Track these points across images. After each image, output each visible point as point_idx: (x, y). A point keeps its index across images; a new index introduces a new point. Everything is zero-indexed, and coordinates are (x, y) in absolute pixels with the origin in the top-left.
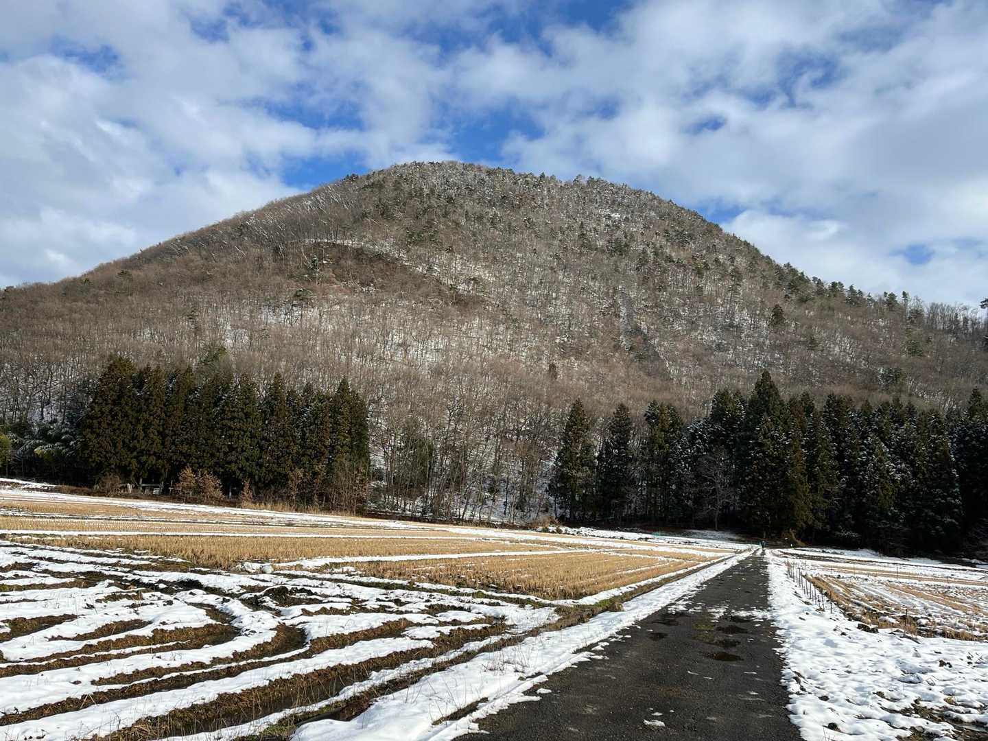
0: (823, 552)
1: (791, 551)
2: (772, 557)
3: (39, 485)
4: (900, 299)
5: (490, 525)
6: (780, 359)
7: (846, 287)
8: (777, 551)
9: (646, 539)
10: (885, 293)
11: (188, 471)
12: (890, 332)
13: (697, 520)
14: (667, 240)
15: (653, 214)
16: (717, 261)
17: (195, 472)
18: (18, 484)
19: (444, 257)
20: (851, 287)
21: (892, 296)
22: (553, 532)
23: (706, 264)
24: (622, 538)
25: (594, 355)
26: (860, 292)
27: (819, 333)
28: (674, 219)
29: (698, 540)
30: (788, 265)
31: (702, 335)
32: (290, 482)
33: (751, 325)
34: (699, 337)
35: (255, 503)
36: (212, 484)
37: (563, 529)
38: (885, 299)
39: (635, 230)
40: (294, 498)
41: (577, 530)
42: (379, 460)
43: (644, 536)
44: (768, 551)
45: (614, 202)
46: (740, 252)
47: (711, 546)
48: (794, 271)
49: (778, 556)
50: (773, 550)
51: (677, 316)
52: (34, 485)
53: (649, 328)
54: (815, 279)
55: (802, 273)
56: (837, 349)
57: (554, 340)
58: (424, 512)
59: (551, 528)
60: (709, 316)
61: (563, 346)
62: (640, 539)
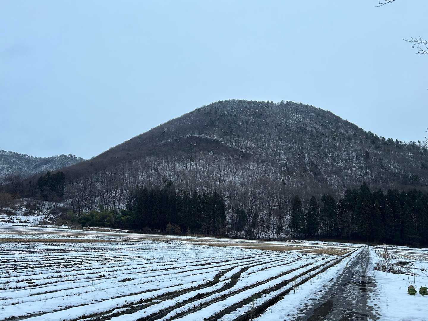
0: (390, 246)
1: (378, 246)
2: (371, 249)
3: (124, 231)
4: (417, 143)
5: (269, 240)
6: (369, 172)
7: (394, 140)
8: (373, 247)
9: (326, 244)
10: (411, 142)
11: (170, 224)
12: (413, 158)
13: (343, 236)
14: (320, 125)
15: (313, 114)
16: (341, 133)
17: (172, 224)
18: (118, 230)
19: (236, 139)
20: (397, 140)
21: (414, 143)
22: (292, 242)
23: (337, 135)
24: (317, 243)
25: (297, 174)
26: (401, 142)
27: (384, 160)
28: (322, 116)
29: (344, 243)
30: (370, 132)
31: (337, 164)
32: (202, 227)
33: (357, 158)
34: (337, 165)
35: (191, 234)
36: (177, 228)
37: (296, 241)
38: (411, 144)
39: (306, 121)
40: (204, 232)
41: (301, 241)
42: (228, 218)
43: (325, 243)
44: (370, 247)
45: (297, 110)
46: (350, 128)
47: (349, 245)
48: (372, 135)
49: (374, 248)
50: (371, 246)
51: (327, 157)
52: (123, 231)
53: (316, 162)
54: (381, 137)
55: (376, 135)
56: (392, 167)
57: (281, 169)
58: (246, 236)
59: (292, 241)
60: (339, 156)
61: (284, 171)
62: (324, 243)
